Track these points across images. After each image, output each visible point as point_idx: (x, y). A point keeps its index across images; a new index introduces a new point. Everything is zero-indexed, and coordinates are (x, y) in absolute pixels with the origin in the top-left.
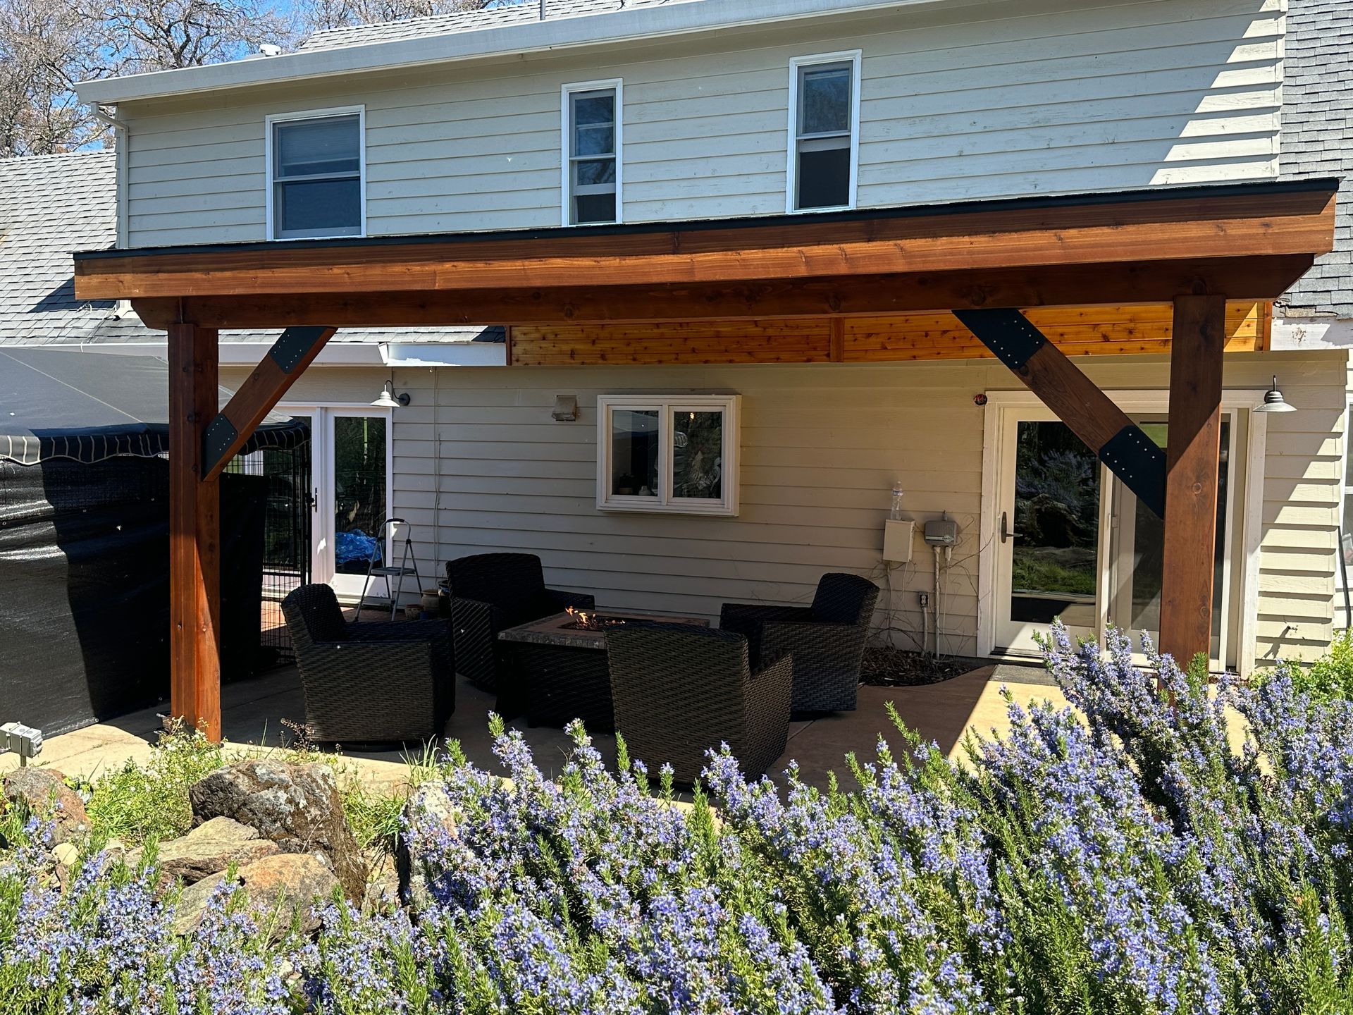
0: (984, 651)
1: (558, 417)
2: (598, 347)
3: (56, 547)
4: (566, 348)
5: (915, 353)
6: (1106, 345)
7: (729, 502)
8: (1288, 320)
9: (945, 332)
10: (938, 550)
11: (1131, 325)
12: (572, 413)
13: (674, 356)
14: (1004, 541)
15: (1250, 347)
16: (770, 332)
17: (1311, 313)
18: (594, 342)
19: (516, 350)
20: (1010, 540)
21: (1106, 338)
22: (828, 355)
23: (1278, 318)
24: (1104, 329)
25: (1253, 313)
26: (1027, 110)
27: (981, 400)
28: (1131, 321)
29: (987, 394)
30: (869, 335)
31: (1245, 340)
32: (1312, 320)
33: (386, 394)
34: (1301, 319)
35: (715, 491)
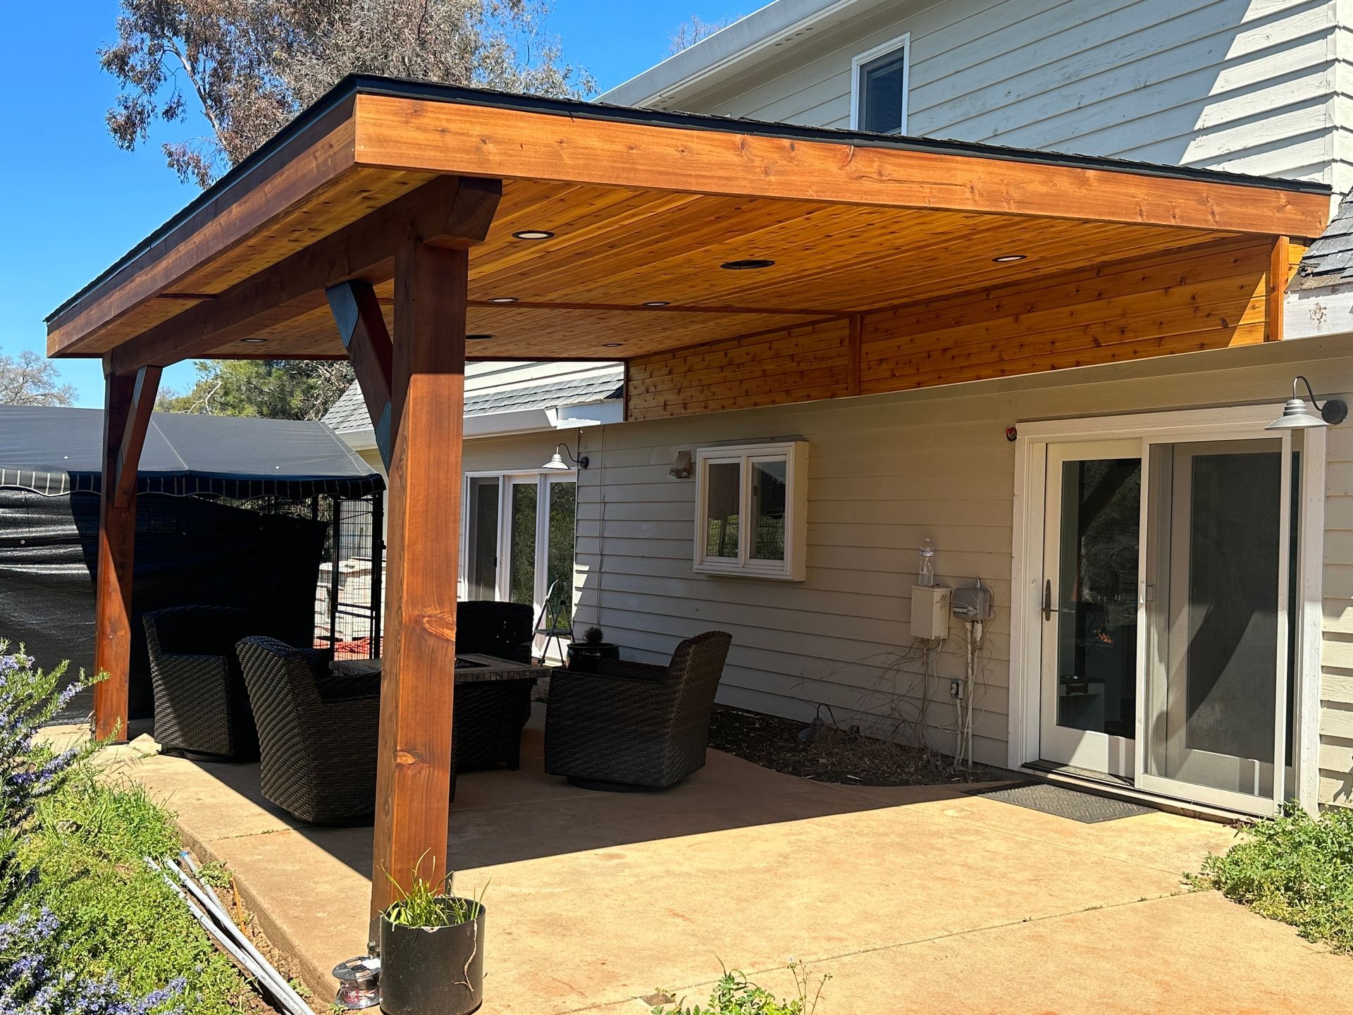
0: (1015, 764)
1: (678, 473)
2: (682, 395)
3: (85, 566)
4: (661, 399)
5: (922, 378)
8: (1305, 293)
9: (945, 350)
10: (968, 626)
11: (1123, 322)
12: (685, 471)
13: (732, 401)
14: (1048, 619)
15: (1258, 338)
16: (804, 366)
17: (1335, 279)
18: (679, 392)
19: (632, 404)
20: (1055, 617)
21: (1097, 342)
22: (847, 388)
23: (1293, 292)
24: (1093, 330)
25: (1261, 288)
26: (1058, 65)
27: (1012, 435)
28: (1123, 315)
29: (1019, 427)
30: (881, 361)
31: (1252, 327)
32: (1334, 289)
33: (557, 457)
34: (1318, 291)
35: (778, 554)
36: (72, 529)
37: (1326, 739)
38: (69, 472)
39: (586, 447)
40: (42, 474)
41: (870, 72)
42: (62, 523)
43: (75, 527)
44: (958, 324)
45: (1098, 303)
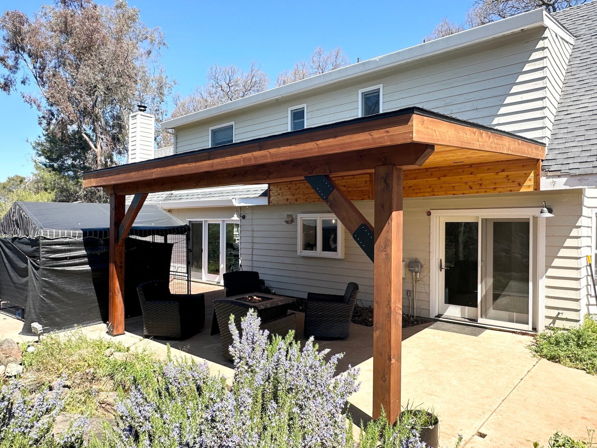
0: (432, 316)
1: (287, 222)
2: (295, 197)
3: (88, 266)
4: (285, 198)
6: (471, 191)
7: (340, 254)
8: (548, 177)
9: (410, 187)
10: (414, 273)
11: (480, 182)
12: (291, 221)
13: (318, 199)
14: (441, 271)
15: (531, 189)
16: (349, 189)
17: (559, 173)
18: (294, 195)
19: (271, 199)
20: (443, 271)
21: (471, 188)
22: (369, 197)
23: (544, 176)
24: (469, 184)
25: (532, 174)
26: (442, 100)
27: (429, 214)
28: (481, 180)
29: (431, 211)
31: (529, 186)
32: (559, 176)
33: (235, 215)
34: (554, 176)
35: (335, 250)
36: (84, 252)
37: (548, 307)
38: (82, 230)
39: (244, 212)
40: (74, 231)
41: (365, 95)
42: (80, 250)
43: (85, 251)
44: (415, 179)
45: (471, 176)
